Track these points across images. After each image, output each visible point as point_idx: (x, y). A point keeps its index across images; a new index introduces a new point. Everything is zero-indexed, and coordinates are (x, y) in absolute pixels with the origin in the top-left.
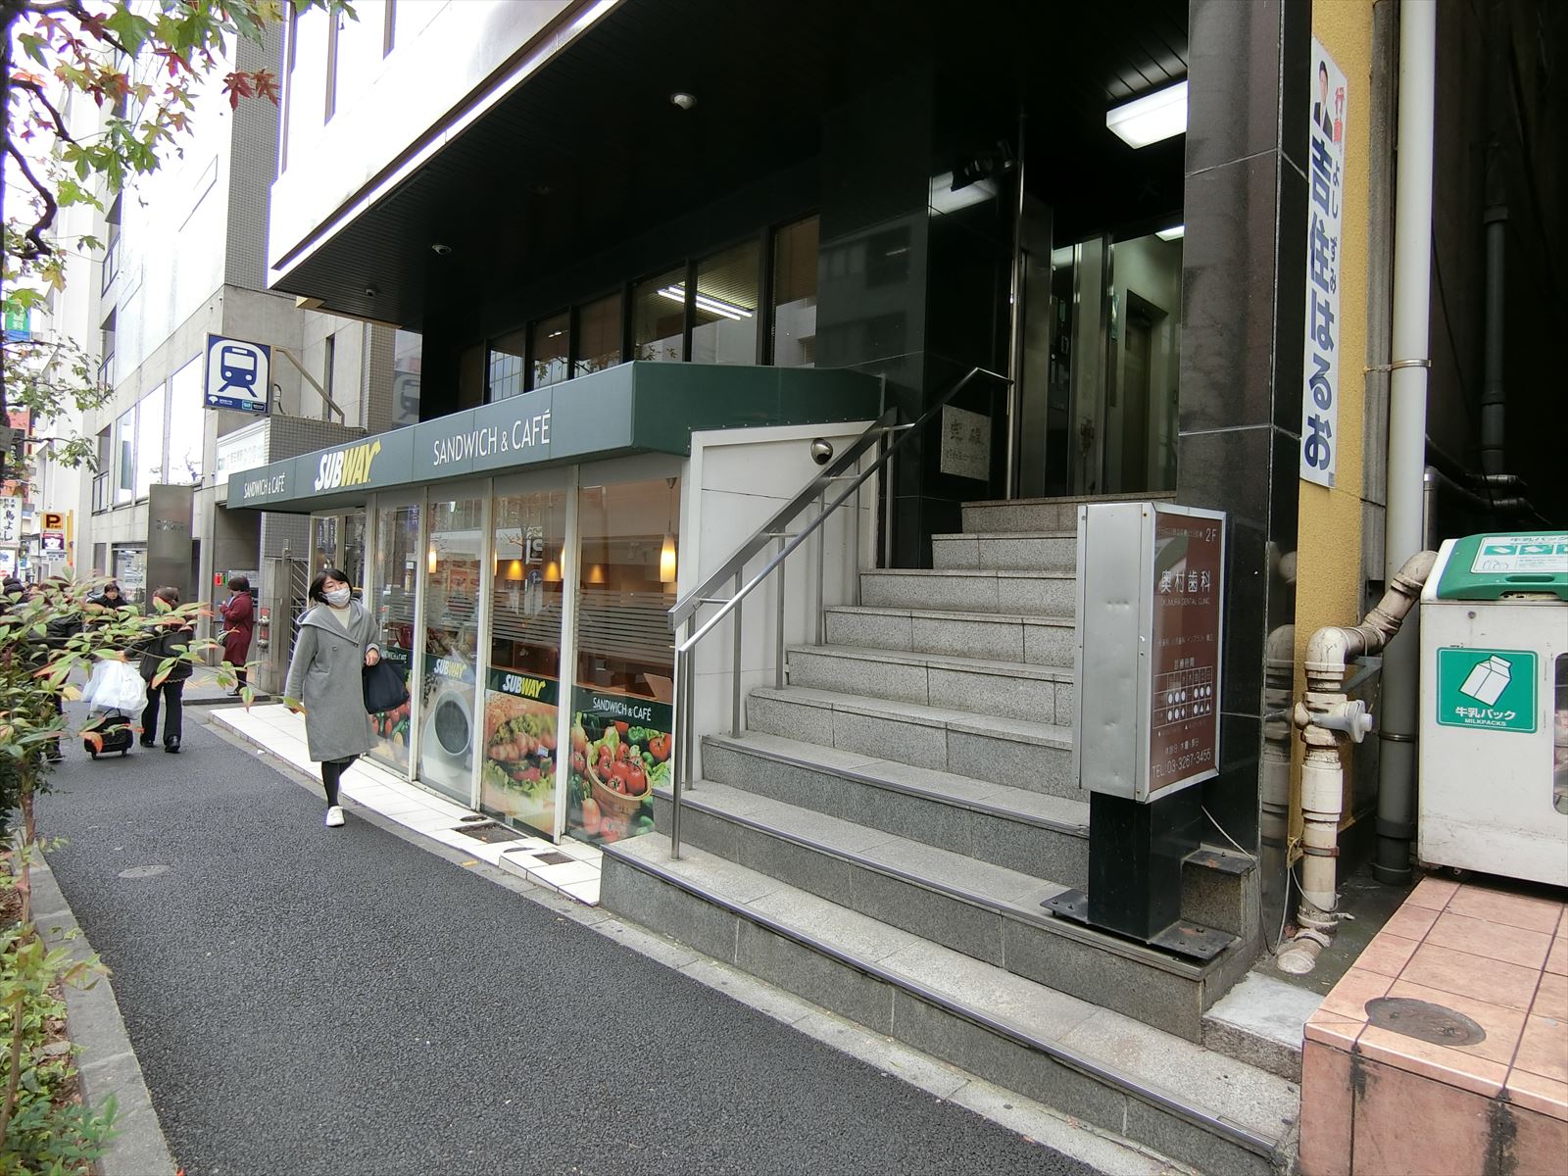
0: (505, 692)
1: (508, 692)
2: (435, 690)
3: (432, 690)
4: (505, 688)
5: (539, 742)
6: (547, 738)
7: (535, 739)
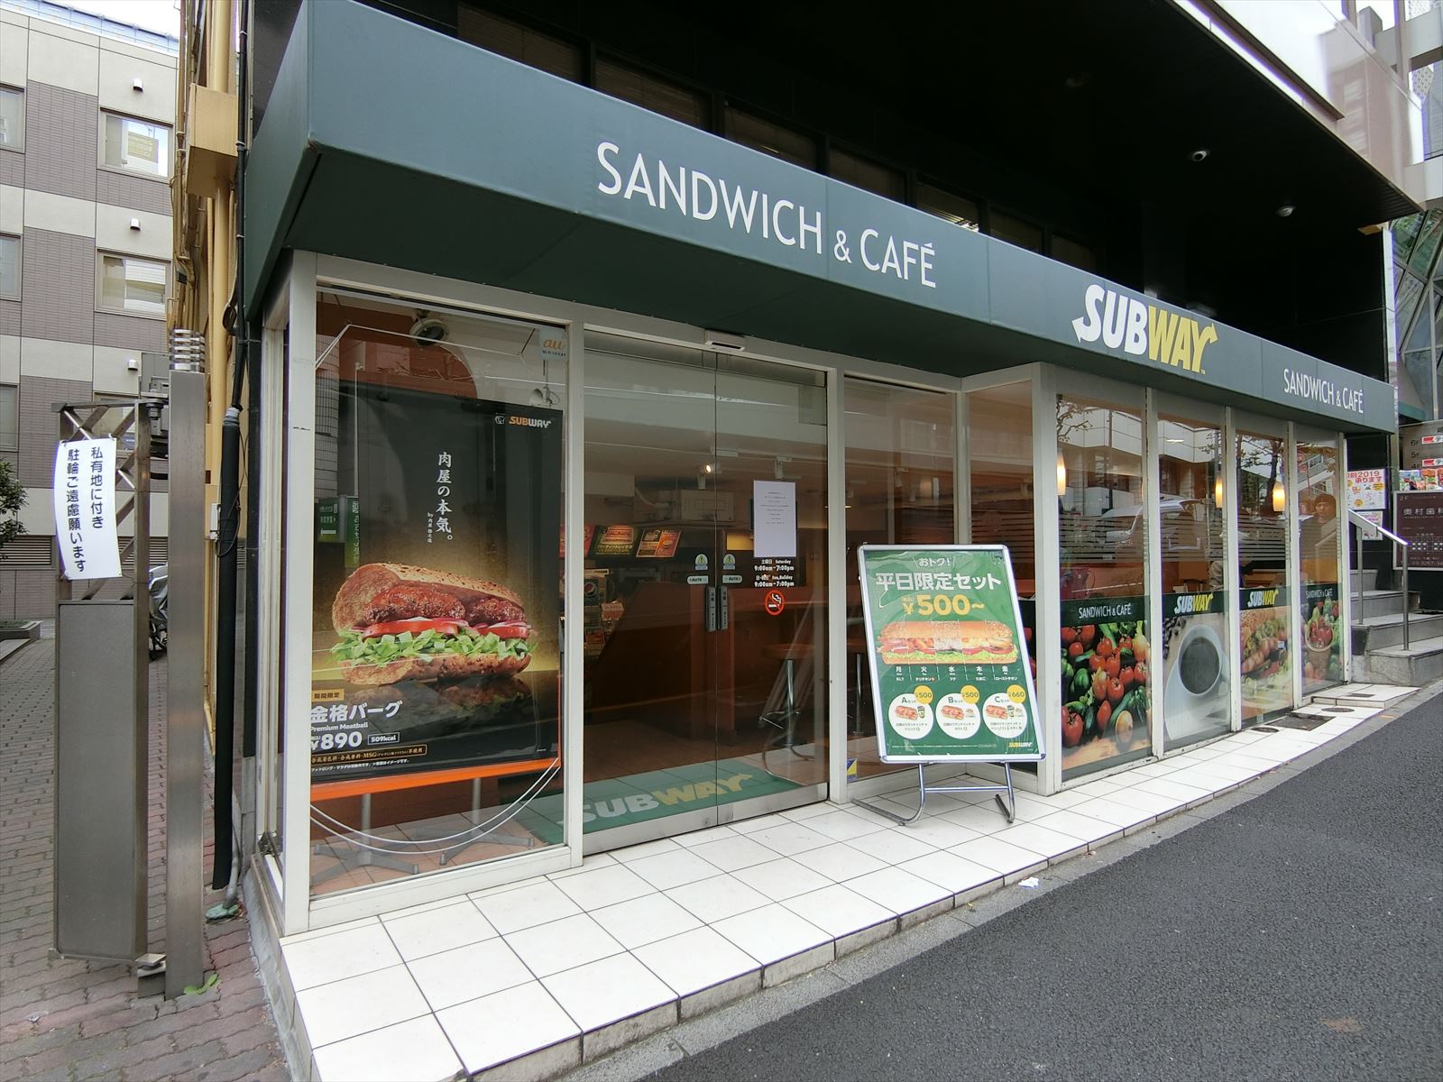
0: (1250, 608)
1: (1253, 608)
2: (1177, 634)
3: (1173, 634)
4: (1250, 605)
5: (1277, 639)
6: (1282, 634)
7: (1274, 638)
